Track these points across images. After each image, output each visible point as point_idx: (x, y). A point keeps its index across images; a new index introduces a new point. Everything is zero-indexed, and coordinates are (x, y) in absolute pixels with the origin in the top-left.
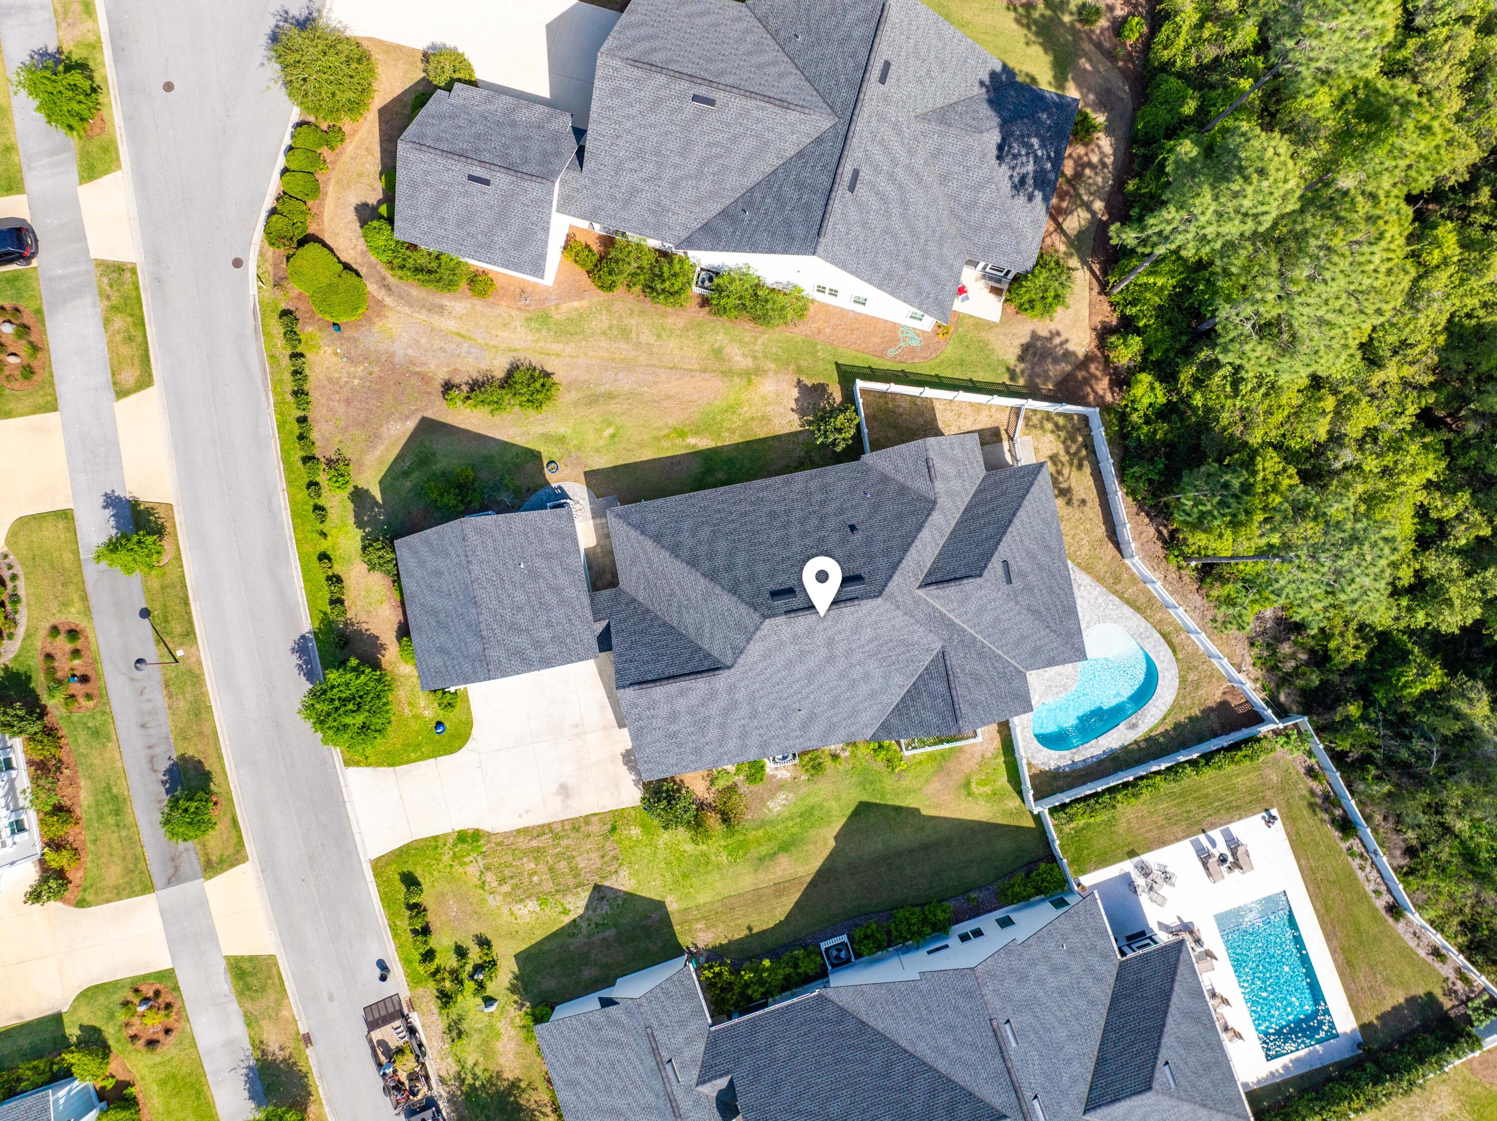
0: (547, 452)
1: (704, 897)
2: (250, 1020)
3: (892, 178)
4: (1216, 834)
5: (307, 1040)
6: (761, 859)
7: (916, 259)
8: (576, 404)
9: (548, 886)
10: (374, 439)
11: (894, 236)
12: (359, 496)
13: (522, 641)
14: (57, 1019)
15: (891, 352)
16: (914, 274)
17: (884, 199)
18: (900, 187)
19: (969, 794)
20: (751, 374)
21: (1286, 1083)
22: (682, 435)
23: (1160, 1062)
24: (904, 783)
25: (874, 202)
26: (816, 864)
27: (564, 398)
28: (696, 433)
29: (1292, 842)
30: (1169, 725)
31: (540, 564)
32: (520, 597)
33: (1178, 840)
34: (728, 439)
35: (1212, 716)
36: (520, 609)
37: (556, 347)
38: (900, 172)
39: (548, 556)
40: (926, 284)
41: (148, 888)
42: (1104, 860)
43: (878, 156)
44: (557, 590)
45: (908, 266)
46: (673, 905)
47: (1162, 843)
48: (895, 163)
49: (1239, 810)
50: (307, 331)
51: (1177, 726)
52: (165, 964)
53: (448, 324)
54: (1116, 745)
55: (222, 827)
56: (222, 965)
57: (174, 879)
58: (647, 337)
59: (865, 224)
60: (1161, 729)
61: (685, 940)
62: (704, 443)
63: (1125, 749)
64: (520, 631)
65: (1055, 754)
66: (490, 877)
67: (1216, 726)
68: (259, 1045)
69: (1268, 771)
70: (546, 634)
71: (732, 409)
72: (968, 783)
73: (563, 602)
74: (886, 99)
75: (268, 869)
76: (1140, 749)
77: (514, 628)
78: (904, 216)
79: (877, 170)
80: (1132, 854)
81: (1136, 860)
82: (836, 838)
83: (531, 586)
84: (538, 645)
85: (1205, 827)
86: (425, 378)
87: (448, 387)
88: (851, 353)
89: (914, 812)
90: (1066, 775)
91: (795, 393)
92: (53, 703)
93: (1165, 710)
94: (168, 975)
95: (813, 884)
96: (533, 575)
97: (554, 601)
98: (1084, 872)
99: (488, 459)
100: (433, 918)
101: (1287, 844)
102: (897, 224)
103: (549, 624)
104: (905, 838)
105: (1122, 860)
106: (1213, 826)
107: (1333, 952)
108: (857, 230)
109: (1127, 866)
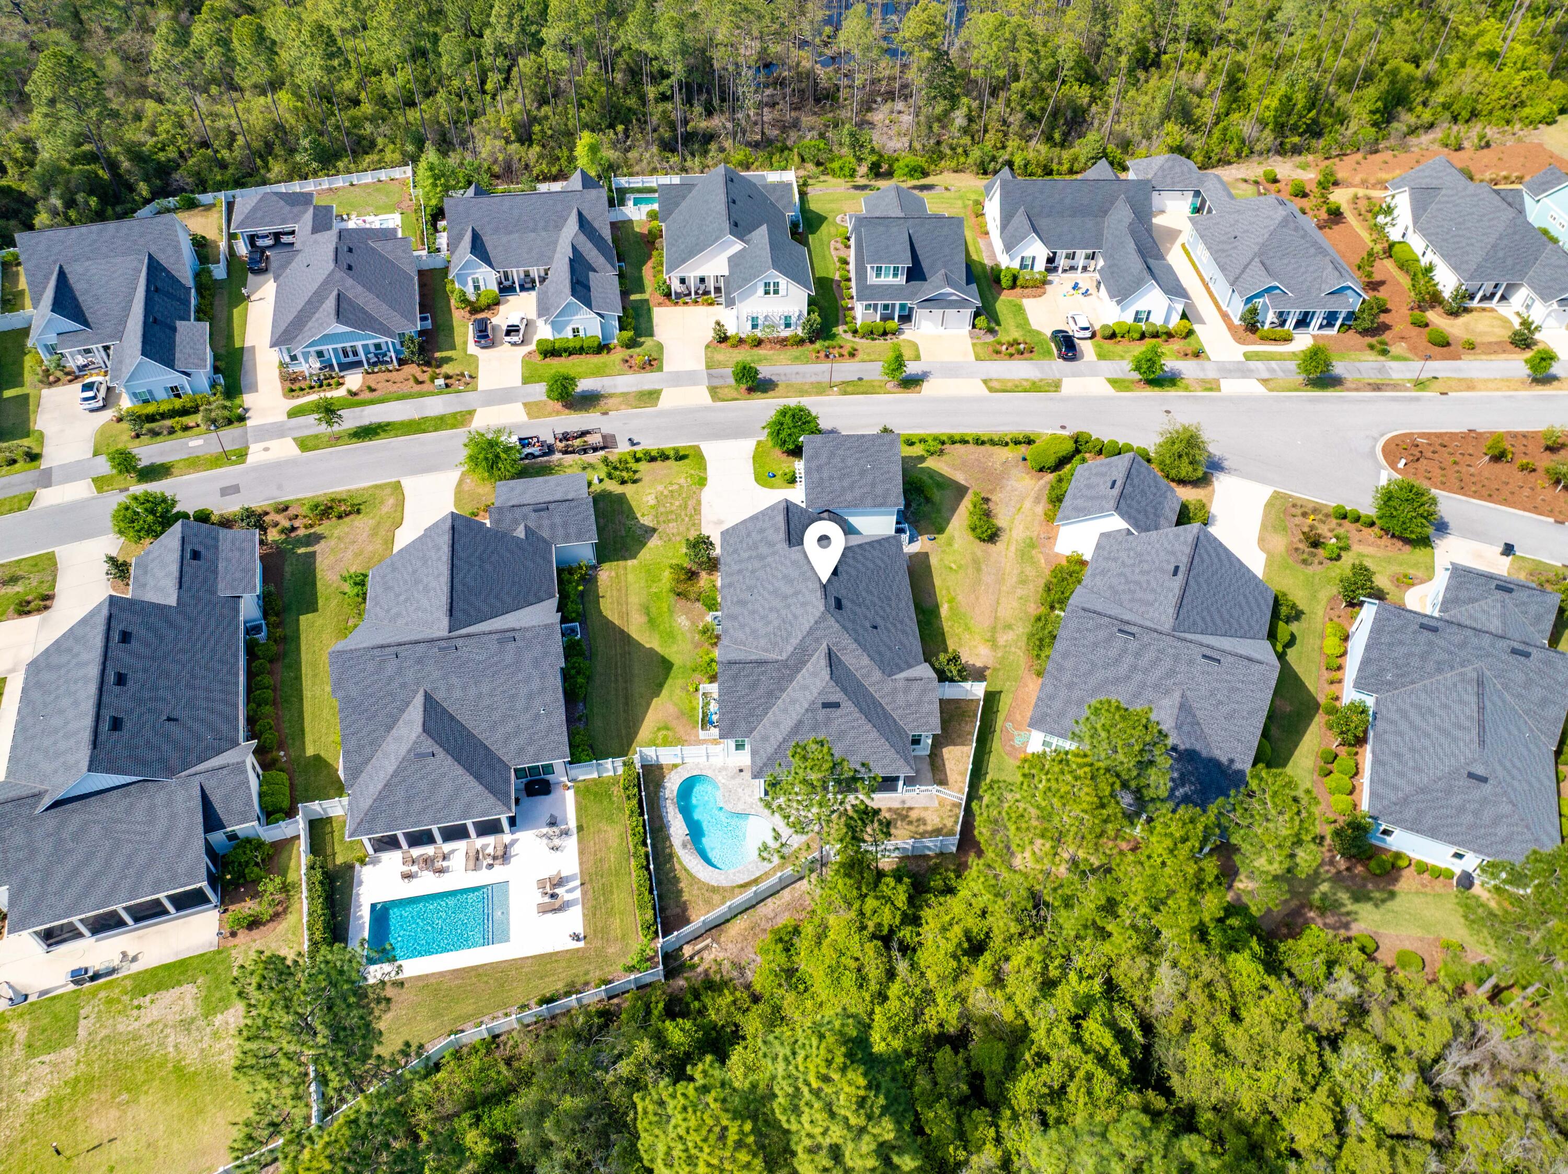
0: (942, 538)
1: (631, 578)
2: (624, 395)
3: (1134, 668)
4: (577, 894)
5: (605, 413)
6: (647, 608)
7: (1077, 694)
8: (973, 553)
9: (662, 509)
10: (954, 467)
11: (1090, 672)
12: (922, 459)
13: (823, 459)
14: (651, 335)
15: (1009, 725)
16: (1063, 693)
17: (1117, 661)
18: (1128, 678)
19: (659, 729)
20: (993, 642)
21: (347, 916)
22: (950, 601)
23: (437, 749)
24: (678, 691)
25: (1113, 653)
26: (635, 635)
27: (980, 548)
28: (951, 608)
29: (551, 955)
30: (680, 873)
31: (869, 478)
32: (850, 462)
33: (581, 864)
34: (946, 626)
35: (679, 910)
36: (843, 461)
37: (1013, 548)
38: (1138, 677)
39: (873, 485)
40: (1057, 705)
41: (708, 367)
42: (580, 808)
43: (1149, 655)
44: (851, 487)
45: (1070, 686)
46: (630, 563)
47: (582, 852)
48: (1146, 671)
49: (590, 915)
50: (1022, 449)
51: (677, 880)
52: (665, 369)
53: (1028, 504)
54: (672, 831)
55: (734, 394)
56: (657, 387)
57: (710, 376)
58: (1019, 592)
59: (1095, 645)
60: (677, 866)
61: (606, 566)
62: (944, 611)
63: (668, 838)
64: (829, 458)
65: (675, 788)
66: (675, 487)
67: (668, 913)
68: (610, 396)
69: (619, 945)
70: (825, 475)
71: (967, 628)
72: (667, 729)
73: (844, 489)
74: (1191, 662)
75: (706, 409)
76: (664, 848)
77: (832, 455)
78: (1106, 681)
79: (1137, 655)
80: (580, 828)
81: (575, 830)
82: (651, 649)
83: (856, 470)
84: (819, 469)
85: (588, 886)
86: (992, 491)
87: (986, 500)
88: (1009, 701)
89: (657, 693)
90: (657, 793)
91: (979, 664)
92: (818, 345)
93: (693, 871)
94: (660, 369)
95: (622, 632)
96: (863, 473)
97: (846, 483)
98: (576, 793)
99: (939, 511)
100: (658, 464)
101: (549, 949)
102: (1100, 675)
103: (831, 478)
104: (638, 687)
105: (578, 820)
106: (584, 894)
107: (442, 974)
108: (1091, 637)
109: (572, 824)
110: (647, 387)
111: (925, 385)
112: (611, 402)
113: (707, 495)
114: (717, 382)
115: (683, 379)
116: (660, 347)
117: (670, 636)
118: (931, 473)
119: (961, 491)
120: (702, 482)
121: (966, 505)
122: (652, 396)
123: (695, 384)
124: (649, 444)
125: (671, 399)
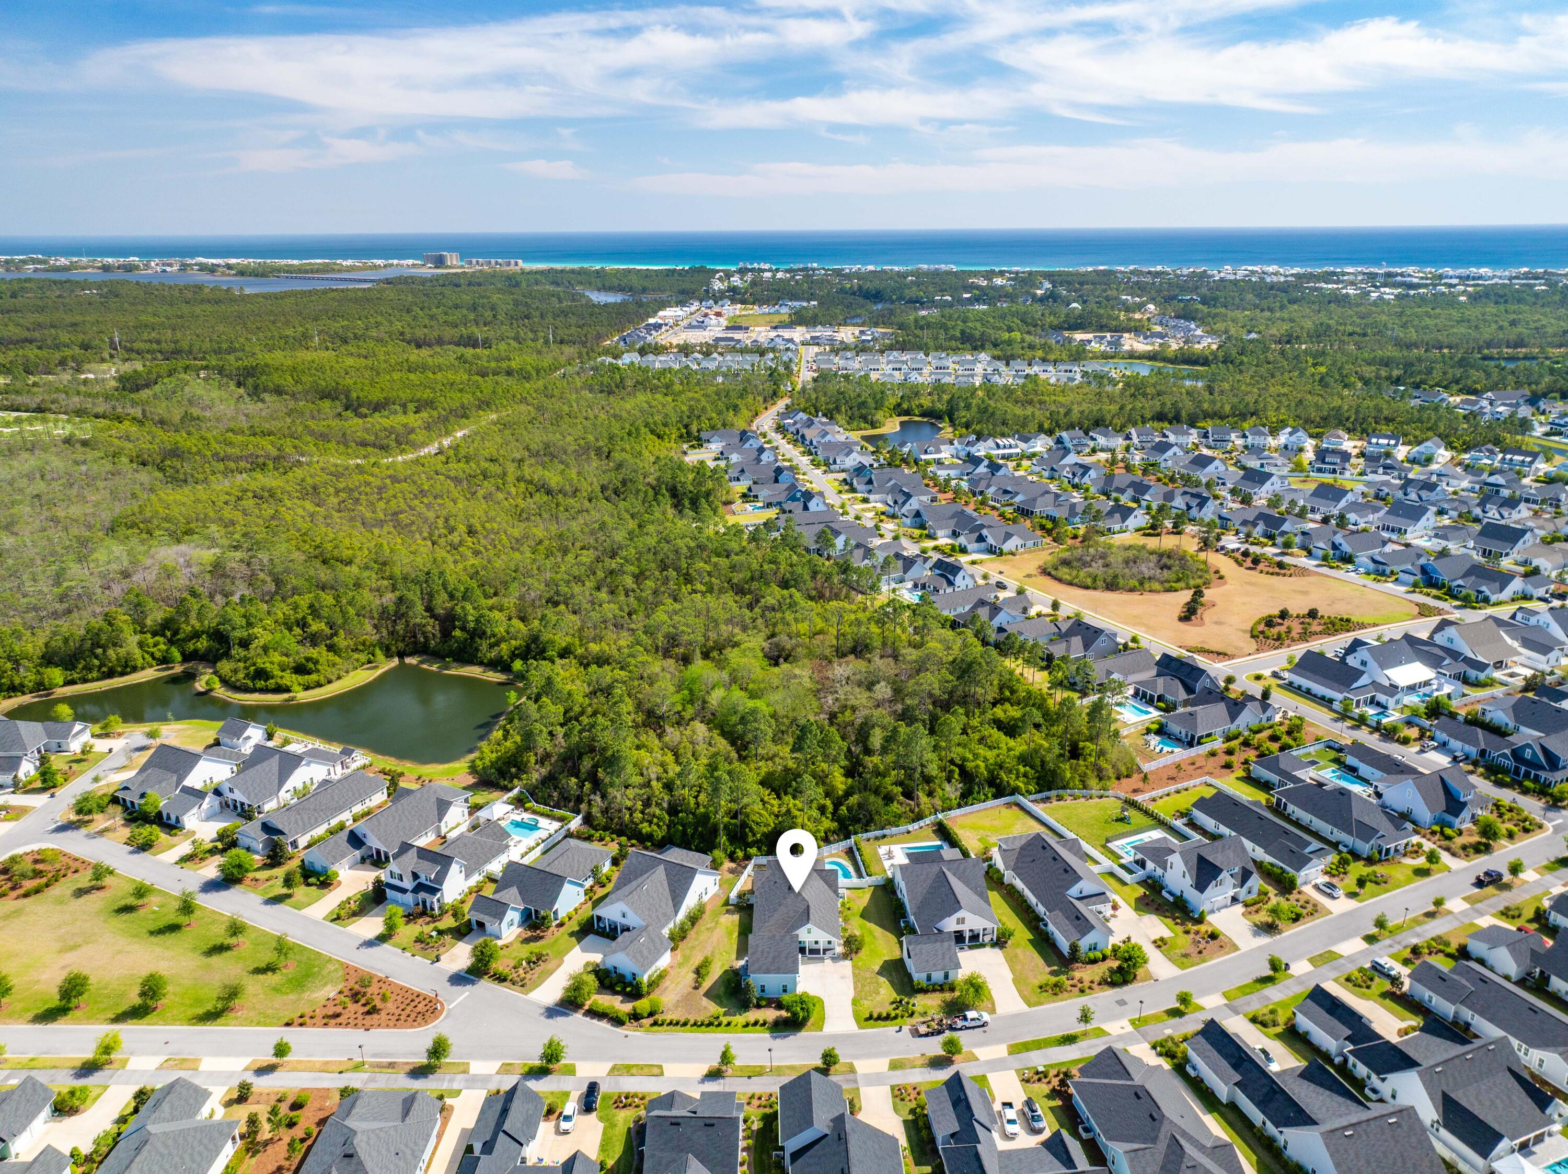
1: (882, 951)
2: (913, 1068)
8: (712, 960)
9: (875, 985)
12: (725, 1014)
14: (904, 1121)
27: (708, 962)
37: (692, 961)
46: (886, 958)
50: (661, 1020)
52: (888, 1088)
53: (674, 985)
56: (891, 1073)
66: (870, 998)
68: (923, 1066)
86: (691, 992)
87: (695, 988)
94: (892, 1087)
99: (724, 983)
100: (883, 1014)
110: (898, 1073)
111: (705, 1072)
112: (920, 1062)
113: (851, 993)
114: (851, 1076)
115: (875, 1079)
116: (896, 1110)
117: (861, 927)
118: (721, 1005)
119: (707, 994)
120: (855, 1002)
121: (707, 984)
122: (895, 1066)
123: (866, 1075)
124: (889, 1029)
125: (882, 1065)
